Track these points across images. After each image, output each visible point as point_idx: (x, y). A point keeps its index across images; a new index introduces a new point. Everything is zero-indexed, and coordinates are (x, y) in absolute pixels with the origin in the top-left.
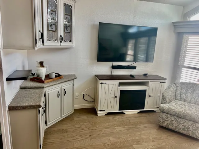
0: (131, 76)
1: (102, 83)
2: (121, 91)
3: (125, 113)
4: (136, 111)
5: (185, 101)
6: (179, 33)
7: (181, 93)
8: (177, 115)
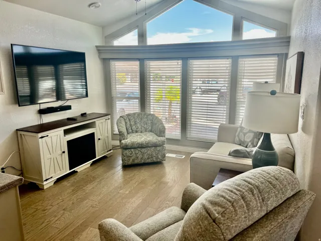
0: (69, 119)
1: (42, 137)
2: (68, 141)
3: (77, 172)
4: (87, 164)
5: (136, 132)
6: (104, 59)
7: (131, 125)
8: (141, 146)
